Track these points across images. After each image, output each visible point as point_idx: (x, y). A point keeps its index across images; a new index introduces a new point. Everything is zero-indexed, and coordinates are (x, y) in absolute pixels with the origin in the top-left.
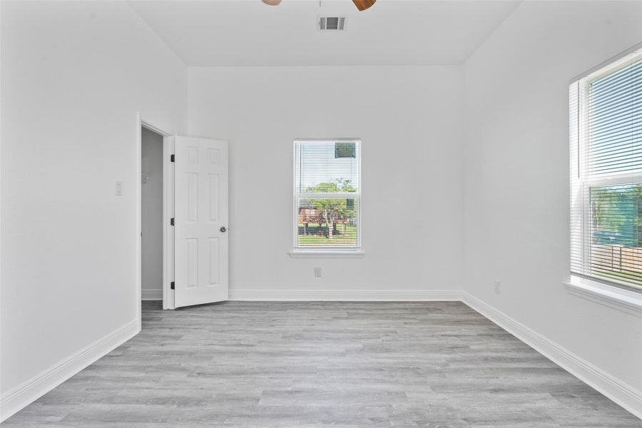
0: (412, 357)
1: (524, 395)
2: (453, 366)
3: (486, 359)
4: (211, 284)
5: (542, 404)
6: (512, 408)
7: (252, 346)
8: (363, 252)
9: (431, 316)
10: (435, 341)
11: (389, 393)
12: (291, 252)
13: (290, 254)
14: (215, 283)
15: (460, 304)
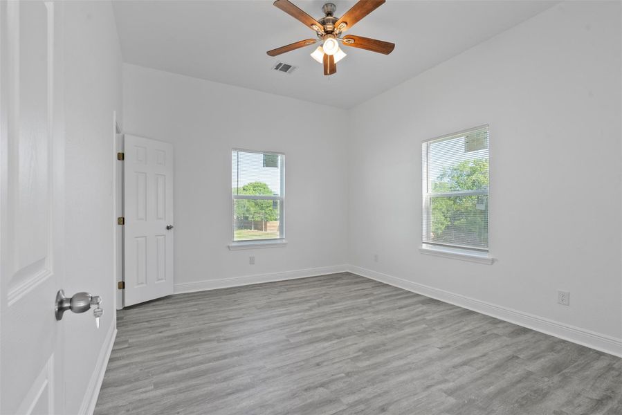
0: (349, 303)
1: (412, 307)
2: (373, 303)
3: (385, 297)
4: (159, 280)
5: (421, 309)
6: (412, 312)
7: (241, 318)
8: (287, 242)
9: (339, 282)
10: (353, 294)
11: (356, 320)
12: (230, 245)
13: (229, 247)
14: (162, 279)
15: (348, 274)
